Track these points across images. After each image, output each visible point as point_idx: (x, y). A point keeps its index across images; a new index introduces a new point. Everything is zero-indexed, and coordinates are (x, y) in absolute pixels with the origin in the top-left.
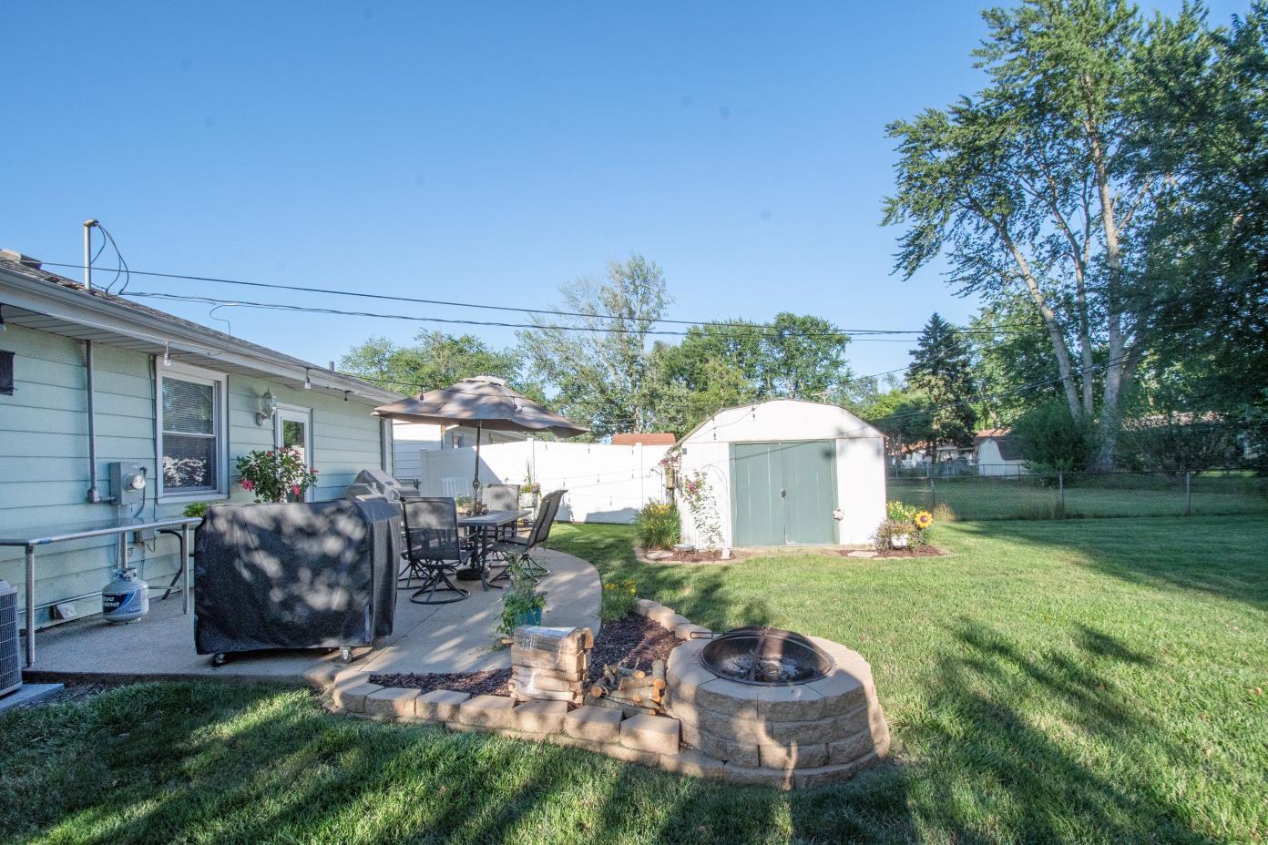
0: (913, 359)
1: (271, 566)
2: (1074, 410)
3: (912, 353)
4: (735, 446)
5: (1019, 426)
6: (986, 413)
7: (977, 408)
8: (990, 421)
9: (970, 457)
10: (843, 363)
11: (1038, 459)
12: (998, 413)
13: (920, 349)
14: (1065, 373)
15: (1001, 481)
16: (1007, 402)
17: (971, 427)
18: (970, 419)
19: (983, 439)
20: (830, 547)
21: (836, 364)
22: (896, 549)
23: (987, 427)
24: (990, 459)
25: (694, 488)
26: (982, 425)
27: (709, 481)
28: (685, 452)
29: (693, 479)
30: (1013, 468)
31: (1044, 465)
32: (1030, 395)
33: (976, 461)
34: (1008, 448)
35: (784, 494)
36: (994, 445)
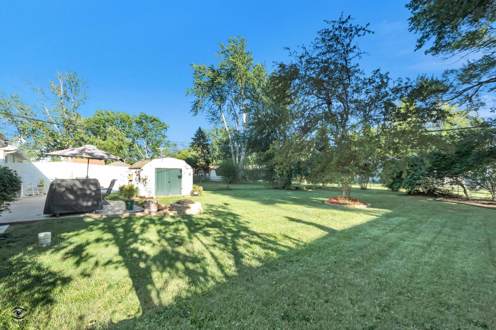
0: (192, 141)
1: (72, 197)
2: (234, 162)
3: (192, 138)
4: (157, 169)
5: (221, 166)
6: (212, 161)
7: (210, 159)
8: (214, 163)
9: (208, 174)
10: (167, 137)
11: (225, 176)
12: (216, 161)
13: (195, 137)
14: (232, 151)
15: (216, 182)
16: (219, 157)
17: (208, 165)
18: (208, 162)
19: (212, 169)
20: (179, 195)
21: (164, 136)
22: (195, 195)
23: (213, 165)
24: (213, 175)
25: (145, 180)
26: (211, 164)
27: (149, 178)
28: (142, 170)
29: (144, 178)
30: (219, 178)
31: (227, 177)
32: (225, 157)
33: (209, 176)
34: (218, 172)
35: (169, 182)
36: (215, 171)
